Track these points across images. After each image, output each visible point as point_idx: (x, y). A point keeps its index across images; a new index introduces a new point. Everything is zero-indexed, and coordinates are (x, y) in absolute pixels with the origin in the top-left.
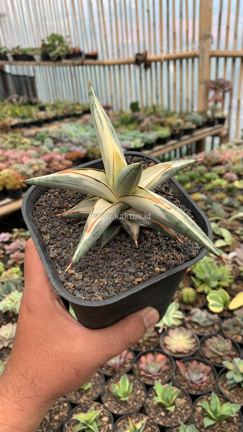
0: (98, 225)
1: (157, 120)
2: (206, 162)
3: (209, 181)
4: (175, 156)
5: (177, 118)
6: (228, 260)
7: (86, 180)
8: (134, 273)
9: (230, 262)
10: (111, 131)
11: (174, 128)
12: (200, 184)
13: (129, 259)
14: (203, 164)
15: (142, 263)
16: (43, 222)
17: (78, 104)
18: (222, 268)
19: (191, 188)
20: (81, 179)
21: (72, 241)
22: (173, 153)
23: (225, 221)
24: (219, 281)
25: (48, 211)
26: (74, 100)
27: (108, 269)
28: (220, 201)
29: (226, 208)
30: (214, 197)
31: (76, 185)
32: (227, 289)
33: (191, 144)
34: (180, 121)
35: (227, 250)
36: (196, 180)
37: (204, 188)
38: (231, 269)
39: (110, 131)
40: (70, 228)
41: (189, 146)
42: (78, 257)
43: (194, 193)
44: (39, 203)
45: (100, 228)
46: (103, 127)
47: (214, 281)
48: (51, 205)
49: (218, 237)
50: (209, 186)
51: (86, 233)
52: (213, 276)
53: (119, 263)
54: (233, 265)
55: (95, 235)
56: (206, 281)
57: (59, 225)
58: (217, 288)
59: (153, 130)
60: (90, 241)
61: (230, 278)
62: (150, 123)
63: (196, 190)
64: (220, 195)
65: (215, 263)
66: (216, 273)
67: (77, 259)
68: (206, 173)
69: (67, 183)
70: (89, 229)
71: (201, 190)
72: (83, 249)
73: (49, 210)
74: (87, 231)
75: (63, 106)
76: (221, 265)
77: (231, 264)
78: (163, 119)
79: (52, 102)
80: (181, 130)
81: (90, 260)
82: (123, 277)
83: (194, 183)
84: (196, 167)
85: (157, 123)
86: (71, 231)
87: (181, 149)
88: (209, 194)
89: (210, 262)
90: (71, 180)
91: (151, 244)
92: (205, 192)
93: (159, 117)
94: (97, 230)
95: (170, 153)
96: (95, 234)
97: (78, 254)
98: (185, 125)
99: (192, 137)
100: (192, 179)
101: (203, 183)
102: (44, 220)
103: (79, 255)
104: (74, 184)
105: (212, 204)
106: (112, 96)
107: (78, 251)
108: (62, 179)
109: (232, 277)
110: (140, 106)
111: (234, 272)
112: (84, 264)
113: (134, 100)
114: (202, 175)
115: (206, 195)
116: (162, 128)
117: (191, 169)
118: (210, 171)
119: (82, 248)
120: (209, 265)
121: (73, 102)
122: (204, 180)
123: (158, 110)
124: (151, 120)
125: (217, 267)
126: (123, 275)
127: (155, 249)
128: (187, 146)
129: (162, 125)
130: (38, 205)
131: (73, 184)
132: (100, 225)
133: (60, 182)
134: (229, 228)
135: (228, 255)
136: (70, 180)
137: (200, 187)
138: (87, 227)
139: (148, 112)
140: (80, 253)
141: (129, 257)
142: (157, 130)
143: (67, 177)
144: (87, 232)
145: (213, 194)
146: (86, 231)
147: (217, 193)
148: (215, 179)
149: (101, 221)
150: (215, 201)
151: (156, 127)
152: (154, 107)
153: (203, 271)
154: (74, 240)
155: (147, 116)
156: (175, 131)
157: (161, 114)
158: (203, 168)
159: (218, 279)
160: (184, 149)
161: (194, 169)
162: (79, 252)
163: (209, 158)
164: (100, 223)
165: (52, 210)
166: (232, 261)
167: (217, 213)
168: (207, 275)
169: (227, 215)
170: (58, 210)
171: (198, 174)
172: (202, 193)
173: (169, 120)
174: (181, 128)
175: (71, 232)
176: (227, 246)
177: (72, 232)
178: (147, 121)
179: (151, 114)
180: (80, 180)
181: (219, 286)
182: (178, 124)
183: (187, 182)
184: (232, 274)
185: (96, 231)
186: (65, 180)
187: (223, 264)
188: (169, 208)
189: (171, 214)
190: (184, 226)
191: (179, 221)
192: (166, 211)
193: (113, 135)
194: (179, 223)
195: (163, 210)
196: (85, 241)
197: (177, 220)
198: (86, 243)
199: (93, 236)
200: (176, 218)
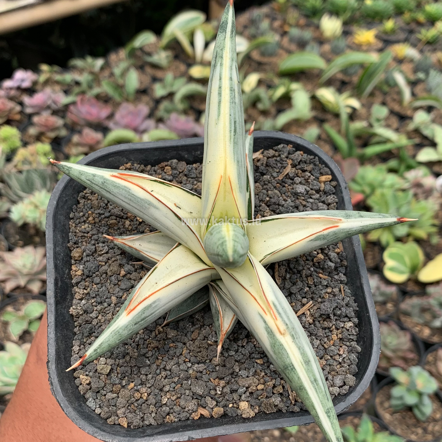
0: (150, 306)
7: (157, 208)
8: (200, 396)
10: (233, 128)
15: (222, 383)
20: (150, 204)
21: (116, 295)
25: (97, 216)
27: (158, 371)
31: (138, 210)
39: (230, 128)
40: (121, 266)
42: (95, 353)
45: (152, 312)
46: (219, 115)
48: (107, 205)
51: (125, 313)
55: (139, 322)
57: (107, 253)
60: (126, 331)
67: (93, 357)
69: (124, 202)
70: (132, 307)
72: (109, 342)
73: (100, 214)
74: (128, 309)
81: (134, 342)
82: (179, 396)
86: (123, 273)
90: (132, 199)
91: (254, 349)
94: (146, 314)
96: (139, 320)
97: (98, 348)
102: (85, 232)
103: (99, 350)
104: (136, 208)
107: (100, 343)
108: (117, 191)
119: (107, 340)
130: (84, 197)
131: (133, 206)
132: (154, 306)
133: (113, 195)
136: (130, 197)
138: (130, 302)
140: (103, 347)
143: (126, 191)
144: (127, 311)
146: (125, 309)
149: (159, 300)
154: (121, 294)
162: (100, 345)
164: (154, 302)
165: (105, 217)
170: (116, 220)
175: (121, 275)
177: (124, 276)
180: (146, 205)
185: (143, 316)
186: (122, 195)
188: (282, 332)
189: (281, 345)
190: (297, 379)
191: (291, 365)
192: (274, 336)
193: (234, 139)
194: (289, 368)
195: (270, 332)
196: (118, 329)
197: (287, 362)
198: (119, 332)
199: (135, 324)
200: (288, 357)
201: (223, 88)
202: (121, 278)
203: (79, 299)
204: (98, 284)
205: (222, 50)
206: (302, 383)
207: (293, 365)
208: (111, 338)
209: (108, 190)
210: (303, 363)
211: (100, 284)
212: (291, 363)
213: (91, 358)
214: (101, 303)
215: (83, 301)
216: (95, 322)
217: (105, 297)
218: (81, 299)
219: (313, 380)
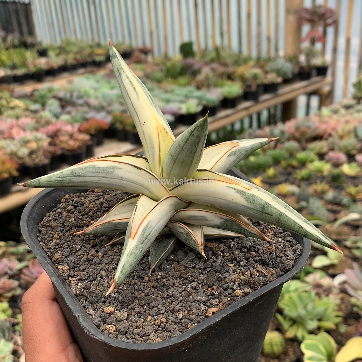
0: (147, 226)
1: (221, 69)
2: (297, 135)
3: (303, 164)
4: (251, 126)
5: (253, 67)
6: (334, 287)
7: (120, 169)
8: (204, 302)
9: (335, 291)
11: (249, 83)
12: (290, 170)
13: (194, 284)
14: (293, 138)
15: (215, 287)
16: (54, 249)
17: (99, 45)
18: (325, 299)
19: (275, 176)
20: (114, 168)
21: (104, 268)
22: (246, 122)
23: (328, 226)
24: (320, 320)
26: (93, 40)
27: (164, 301)
28: (320, 195)
29: (330, 207)
30: (310, 190)
32: (332, 333)
33: (275, 107)
34: (257, 71)
35: (331, 271)
36: (283, 164)
37: (295, 176)
38: (338, 301)
39: (148, 99)
40: (97, 252)
41: (272, 111)
42: (122, 273)
43: (280, 183)
44: (46, 223)
45: (150, 231)
46: (137, 94)
47: (312, 320)
48: (63, 225)
49: (317, 252)
50: (303, 173)
51: (130, 240)
52: (309, 313)
53: (180, 290)
54: (341, 295)
55: (144, 241)
56: (299, 320)
57: (80, 249)
58: (317, 332)
59: (216, 85)
60: (138, 250)
61: (338, 316)
62: (211, 75)
63: (283, 178)
64: (320, 186)
65: (313, 293)
66: (314, 308)
67: (122, 277)
68: (297, 151)
69: (93, 176)
70: (133, 233)
71: (291, 178)
72: (129, 262)
73: (62, 231)
74: (132, 236)
75: (75, 49)
76: (323, 296)
77: (338, 294)
78: (231, 69)
79: (59, 43)
80: (258, 86)
82: (189, 309)
83: (279, 169)
84: (283, 143)
85: (221, 75)
86: (100, 254)
87: (259, 114)
88: (303, 184)
89: (306, 291)
90: (99, 171)
91: (223, 259)
92: (297, 182)
93: (225, 65)
94: (147, 234)
95: (242, 121)
96: (144, 239)
97: (123, 269)
98: (266, 78)
99: (277, 96)
100: (276, 162)
101: (294, 168)
102: (55, 246)
103: (124, 271)
104: (104, 177)
105: (307, 201)
106: (151, 34)
108: (85, 171)
109: (340, 314)
110: (195, 48)
111: (343, 306)
112: (127, 296)
113: (186, 39)
114: (292, 155)
115: (299, 186)
116: (229, 83)
117: (275, 147)
118: (304, 149)
119: (127, 261)
120: (304, 295)
121: (90, 43)
122: (295, 163)
123: (223, 54)
124: (213, 70)
125: (317, 298)
126: (188, 306)
127: (230, 267)
128: (269, 110)
129: (230, 77)
130: (44, 226)
131: (101, 177)
132: (149, 226)
133: (82, 176)
134: (334, 237)
135: (333, 280)
136: (96, 170)
137: (289, 174)
138: (131, 231)
139: (208, 58)
140: (126, 267)
141: (194, 281)
142: (222, 86)
143: (92, 168)
144: (131, 238)
145: (310, 184)
146: (129, 238)
147: (316, 183)
148: (312, 161)
149: (150, 221)
150: (312, 196)
151: (220, 81)
152: (217, 50)
153: (294, 305)
155: (207, 64)
156: (250, 86)
157: (229, 61)
158: (293, 144)
159: (318, 317)
160: (265, 115)
161: (279, 145)
162: (123, 267)
163: (303, 129)
164: (149, 223)
166: (340, 288)
167: (316, 215)
168: (302, 312)
169: (331, 216)
171: (286, 155)
172: (293, 183)
173: (241, 70)
174: (259, 82)
175: (100, 257)
176: (332, 266)
177: (102, 257)
178: (206, 71)
179: (212, 61)
180: (111, 170)
181: (319, 329)
182: (255, 77)
183: (269, 167)
184: (340, 310)
185: (145, 236)
186: (90, 172)
187: (326, 293)
188: (249, 188)
189: (253, 195)
190: (274, 210)
191: (266, 203)
192: (245, 193)
193: (154, 104)
194: (266, 206)
195: (241, 192)
196: (131, 250)
197: (262, 203)
198: (133, 253)
199: (142, 243)
200: (261, 200)
201: (132, 81)
202: (101, 259)
203: (76, 285)
204: (85, 269)
205: (120, 65)
206: (279, 211)
207: (267, 203)
208: (129, 258)
209: (78, 175)
210: (273, 199)
211: (86, 269)
212: (266, 202)
213: (120, 279)
214: (94, 280)
215: (79, 284)
216: (97, 292)
217: (95, 275)
218: (77, 284)
219: (285, 206)
